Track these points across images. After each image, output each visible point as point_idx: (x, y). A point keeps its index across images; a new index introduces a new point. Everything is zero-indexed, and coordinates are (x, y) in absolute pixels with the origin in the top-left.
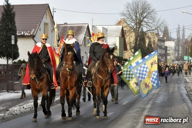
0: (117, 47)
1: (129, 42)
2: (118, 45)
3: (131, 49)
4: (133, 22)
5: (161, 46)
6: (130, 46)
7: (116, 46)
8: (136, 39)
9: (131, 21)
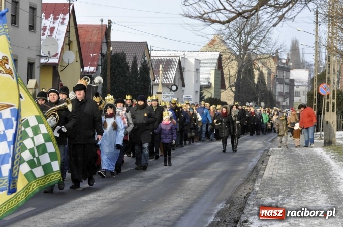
0: (211, 84)
1: (228, 76)
2: (213, 81)
3: (230, 86)
4: (236, 45)
5: (283, 79)
6: (230, 82)
7: (209, 82)
8: (239, 72)
9: (232, 43)
